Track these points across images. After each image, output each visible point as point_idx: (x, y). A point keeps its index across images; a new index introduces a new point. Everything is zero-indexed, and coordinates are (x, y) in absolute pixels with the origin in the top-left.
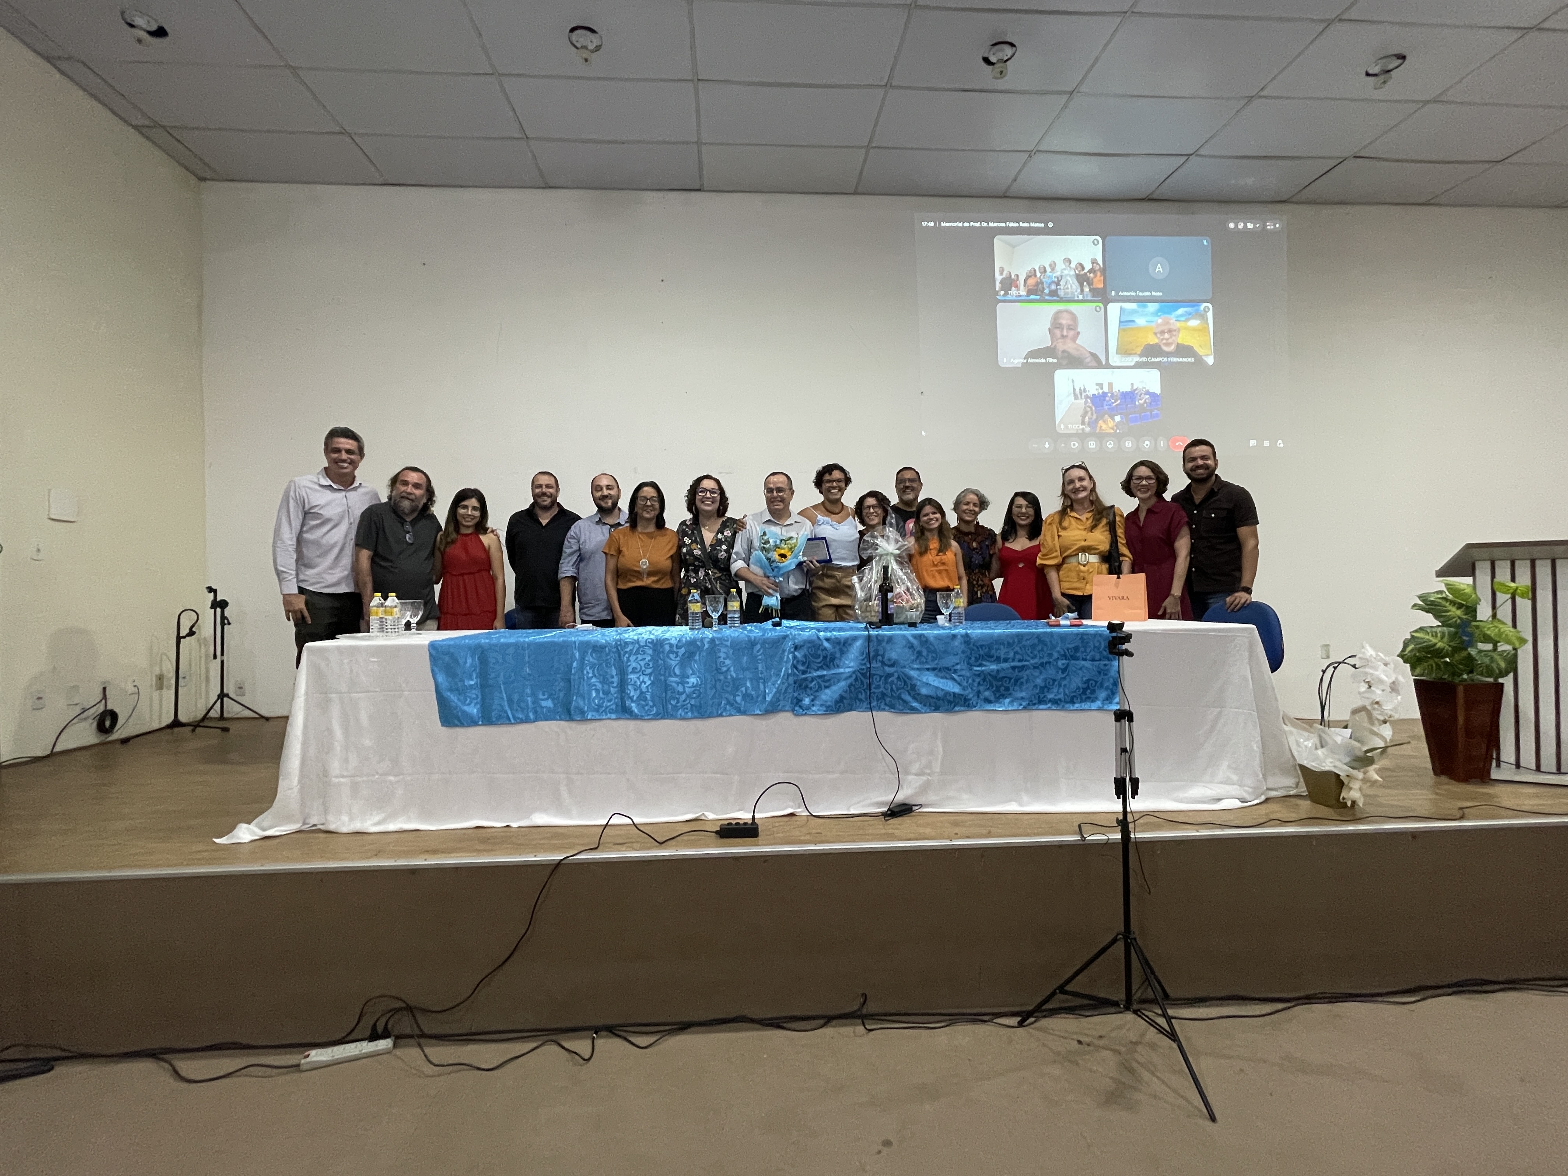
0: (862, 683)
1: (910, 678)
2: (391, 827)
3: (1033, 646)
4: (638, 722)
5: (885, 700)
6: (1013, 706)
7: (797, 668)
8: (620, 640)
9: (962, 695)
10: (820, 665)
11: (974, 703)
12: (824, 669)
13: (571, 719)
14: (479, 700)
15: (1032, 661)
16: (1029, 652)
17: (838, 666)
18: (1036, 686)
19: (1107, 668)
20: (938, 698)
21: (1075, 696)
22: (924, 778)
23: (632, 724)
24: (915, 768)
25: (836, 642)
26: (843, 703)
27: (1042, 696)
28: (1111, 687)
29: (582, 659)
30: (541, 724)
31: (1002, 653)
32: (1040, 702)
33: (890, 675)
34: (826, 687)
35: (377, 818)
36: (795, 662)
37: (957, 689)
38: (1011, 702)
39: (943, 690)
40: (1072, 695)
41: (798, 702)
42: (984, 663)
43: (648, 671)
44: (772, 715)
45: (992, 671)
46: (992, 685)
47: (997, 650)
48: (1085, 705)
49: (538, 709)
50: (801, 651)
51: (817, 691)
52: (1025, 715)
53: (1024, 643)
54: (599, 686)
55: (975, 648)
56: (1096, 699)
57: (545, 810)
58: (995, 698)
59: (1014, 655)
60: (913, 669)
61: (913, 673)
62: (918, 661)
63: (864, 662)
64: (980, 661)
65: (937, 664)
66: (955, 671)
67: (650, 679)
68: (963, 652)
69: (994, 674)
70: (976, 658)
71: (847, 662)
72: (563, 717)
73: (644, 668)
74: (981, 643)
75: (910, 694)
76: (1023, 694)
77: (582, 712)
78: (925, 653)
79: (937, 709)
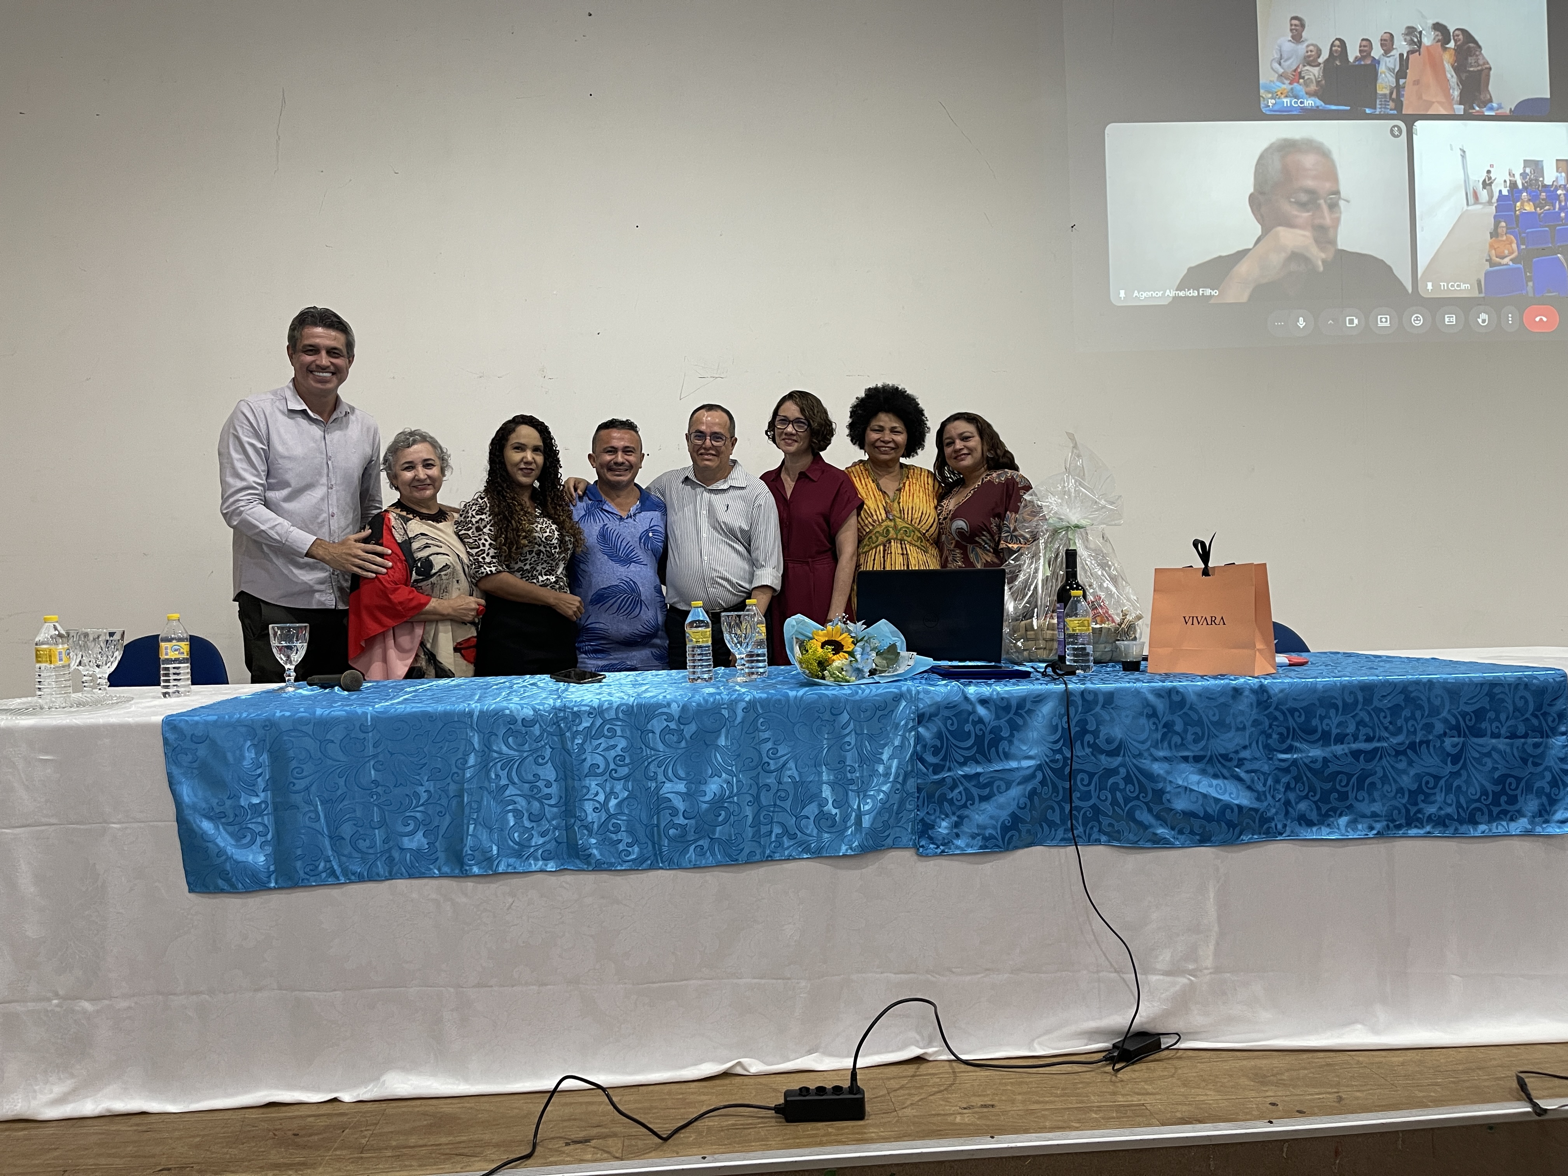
0: (1055, 787)
1: (1151, 777)
2: (89, 1107)
3: (1395, 710)
4: (604, 876)
5: (1100, 823)
6: (1355, 830)
7: (922, 761)
8: (564, 708)
9: (1256, 810)
10: (967, 754)
11: (1280, 826)
12: (978, 762)
13: (465, 874)
14: (269, 837)
15: (1394, 741)
16: (1386, 722)
17: (1007, 756)
18: (1400, 790)
19: (1539, 751)
20: (1208, 817)
21: (1479, 809)
22: (1183, 980)
23: (589, 880)
24: (1164, 959)
25: (1002, 706)
26: (1019, 831)
27: (1413, 810)
28: (1547, 790)
29: (487, 745)
30: (401, 884)
31: (1333, 723)
32: (1413, 820)
33: (1111, 772)
34: (984, 799)
35: (58, 1090)
36: (918, 748)
37: (1242, 798)
38: (1352, 824)
39: (1217, 800)
40: (1473, 806)
41: (925, 830)
42: (1298, 744)
43: (624, 771)
44: (871, 857)
45: (1314, 761)
46: (1312, 789)
47: (1322, 718)
48: (1500, 827)
49: (396, 854)
50: (930, 725)
51: (965, 806)
52: (1379, 849)
53: (1376, 703)
54: (522, 803)
55: (1277, 714)
56: (1520, 814)
57: (411, 1066)
58: (1320, 814)
59: (1357, 729)
60: (1155, 759)
61: (1158, 768)
62: (1166, 744)
63: (1057, 747)
64: (1289, 741)
65: (1204, 748)
66: (1241, 763)
67: (625, 788)
68: (1256, 723)
69: (1318, 766)
70: (1281, 734)
71: (1024, 748)
72: (446, 869)
73: (612, 766)
74: (1291, 704)
75: (1150, 810)
76: (1376, 807)
77: (488, 860)
78: (1179, 727)
79: (1204, 840)
